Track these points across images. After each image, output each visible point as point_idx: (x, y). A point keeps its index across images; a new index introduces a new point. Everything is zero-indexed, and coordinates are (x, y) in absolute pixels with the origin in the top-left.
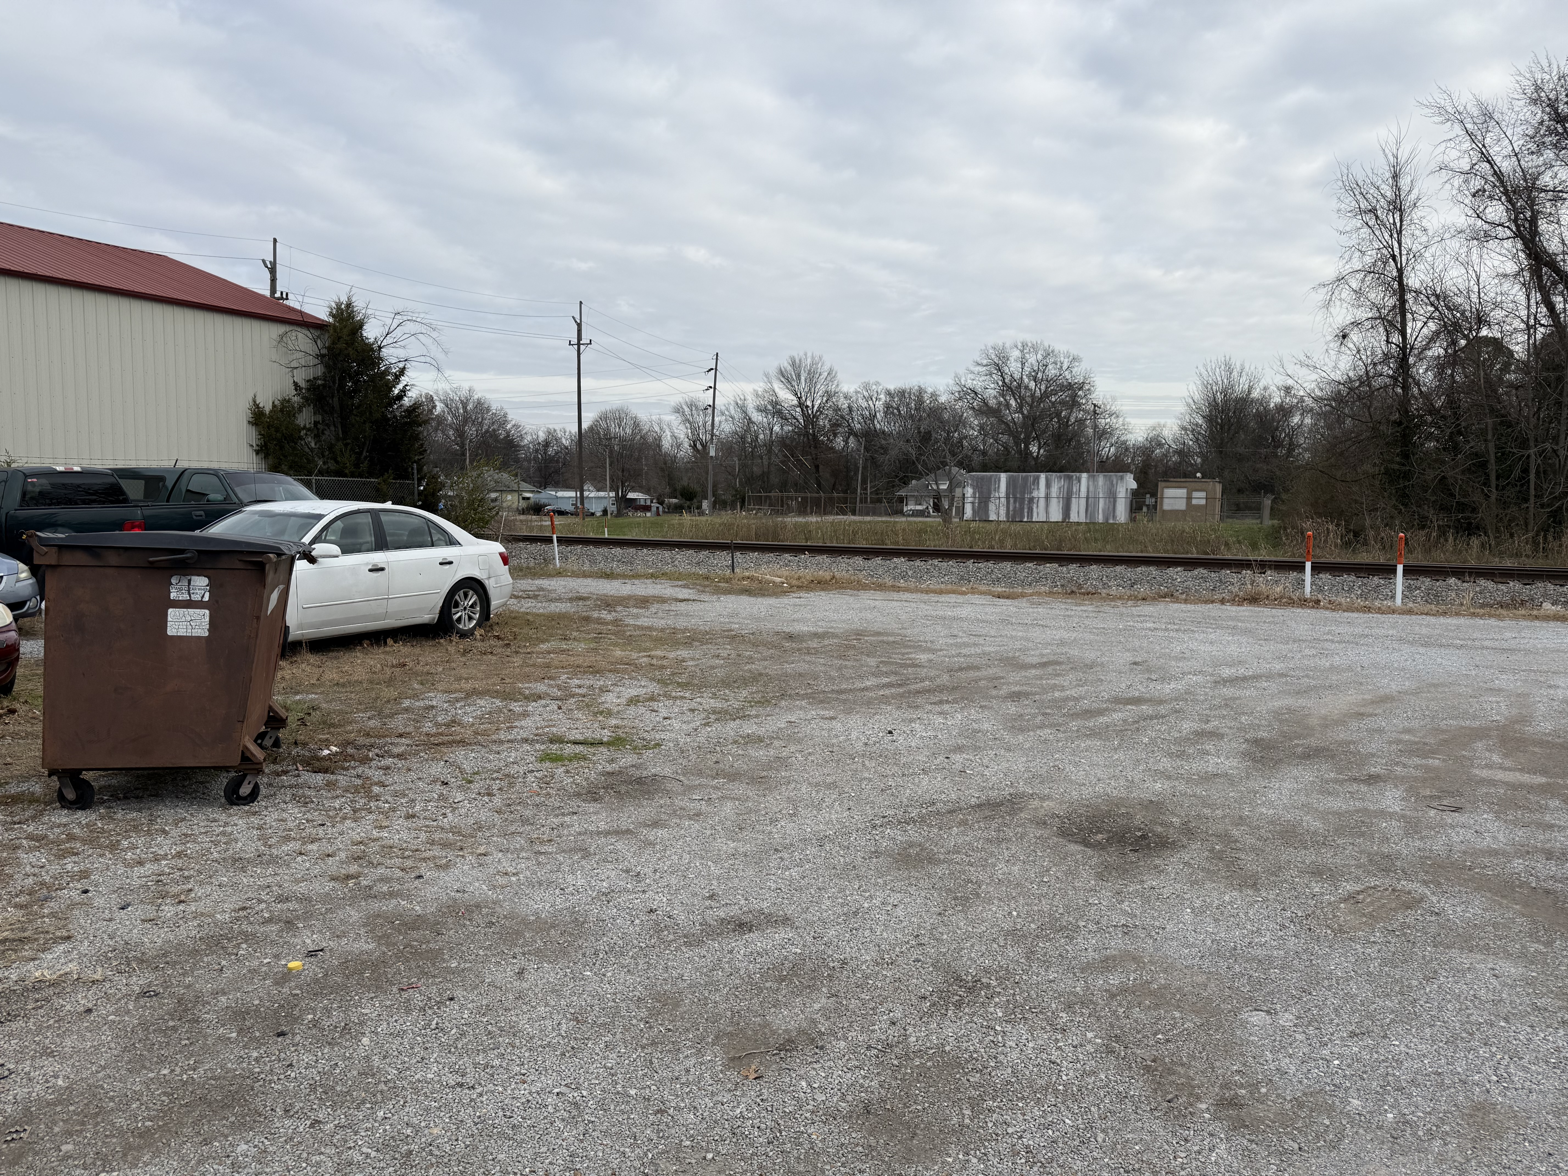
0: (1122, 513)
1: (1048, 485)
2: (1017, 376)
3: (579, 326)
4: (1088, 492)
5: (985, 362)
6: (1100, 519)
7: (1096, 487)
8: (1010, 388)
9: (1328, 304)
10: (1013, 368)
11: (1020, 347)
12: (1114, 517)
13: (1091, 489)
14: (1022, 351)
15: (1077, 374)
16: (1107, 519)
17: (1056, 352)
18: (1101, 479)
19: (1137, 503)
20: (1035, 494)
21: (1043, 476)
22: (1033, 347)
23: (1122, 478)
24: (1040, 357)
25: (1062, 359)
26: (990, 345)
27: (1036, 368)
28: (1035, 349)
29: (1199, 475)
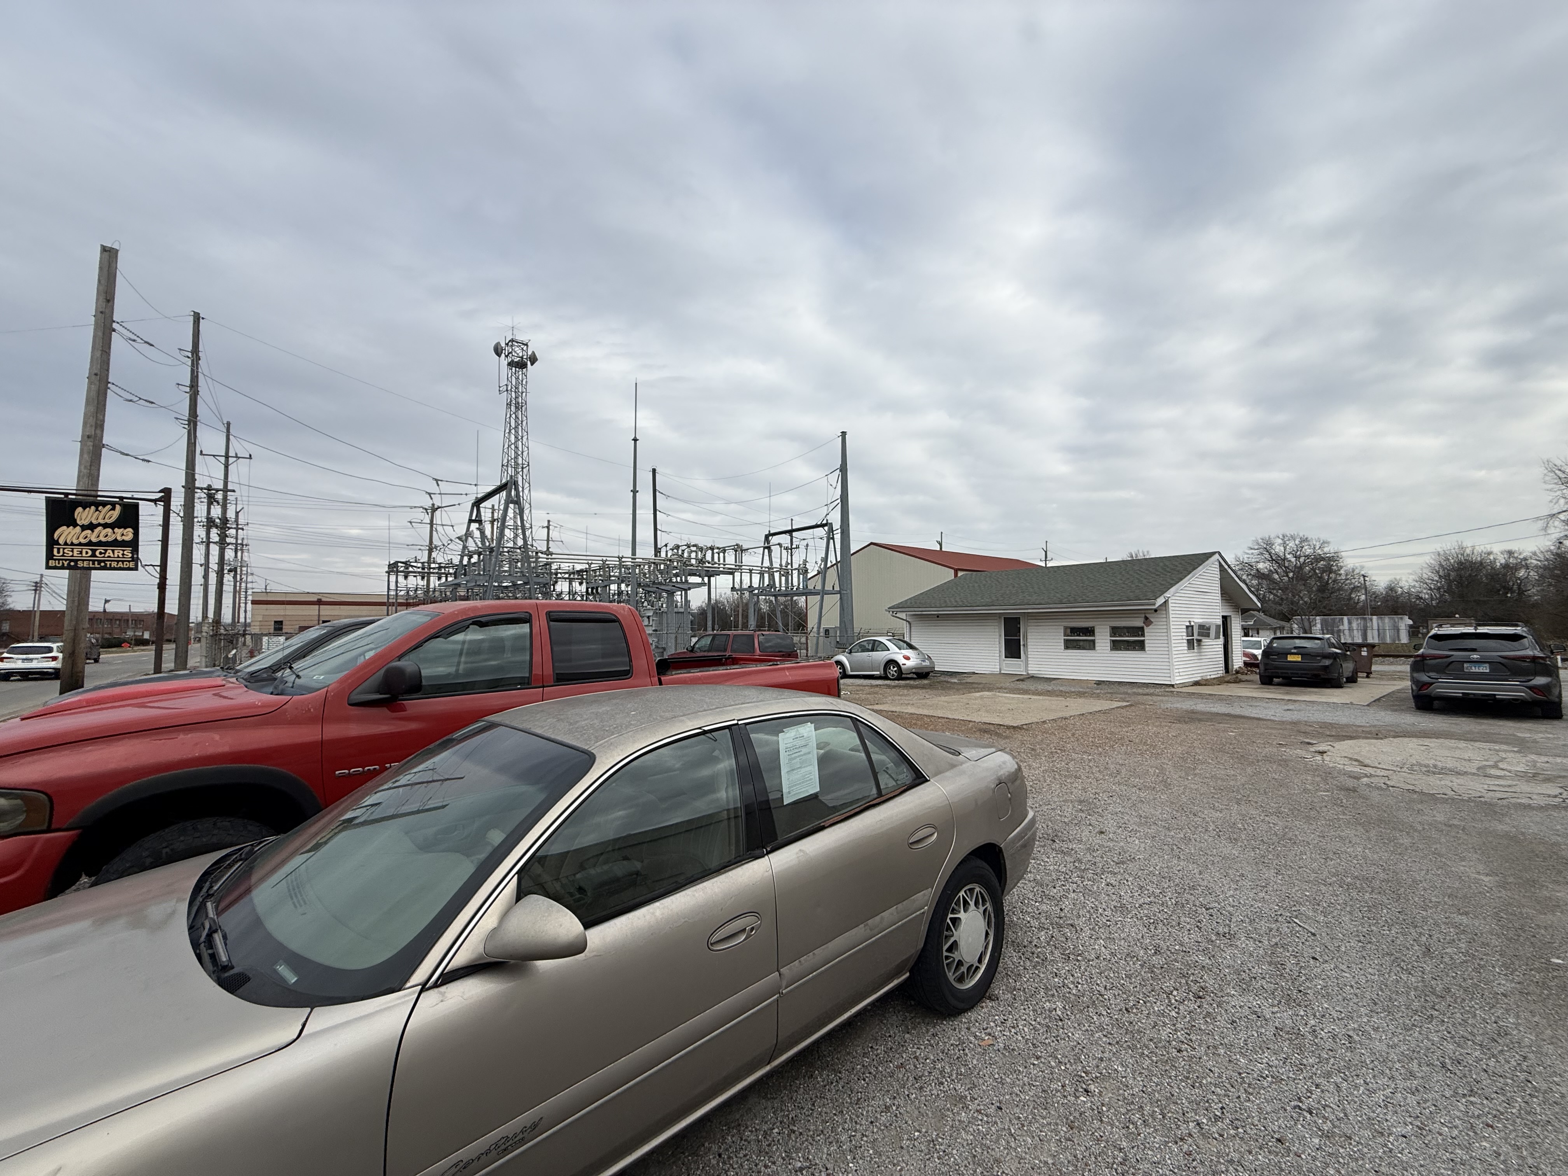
0: (1404, 639)
1: (1350, 623)
2: (1281, 554)
3: (1046, 552)
4: (1378, 627)
5: (1256, 547)
6: (1388, 641)
7: (1384, 623)
8: (1278, 561)
9: (1545, 528)
10: (1278, 549)
11: (1281, 537)
12: (1399, 640)
13: (1380, 624)
14: (1282, 540)
15: (1329, 549)
16: (1394, 641)
17: (1309, 539)
18: (1387, 619)
19: (1413, 632)
20: (1341, 627)
21: (1345, 618)
22: (1292, 536)
23: (1402, 619)
24: (1297, 542)
25: (1314, 543)
26: (1259, 537)
27: (1295, 549)
28: (1293, 538)
29: (1457, 616)
